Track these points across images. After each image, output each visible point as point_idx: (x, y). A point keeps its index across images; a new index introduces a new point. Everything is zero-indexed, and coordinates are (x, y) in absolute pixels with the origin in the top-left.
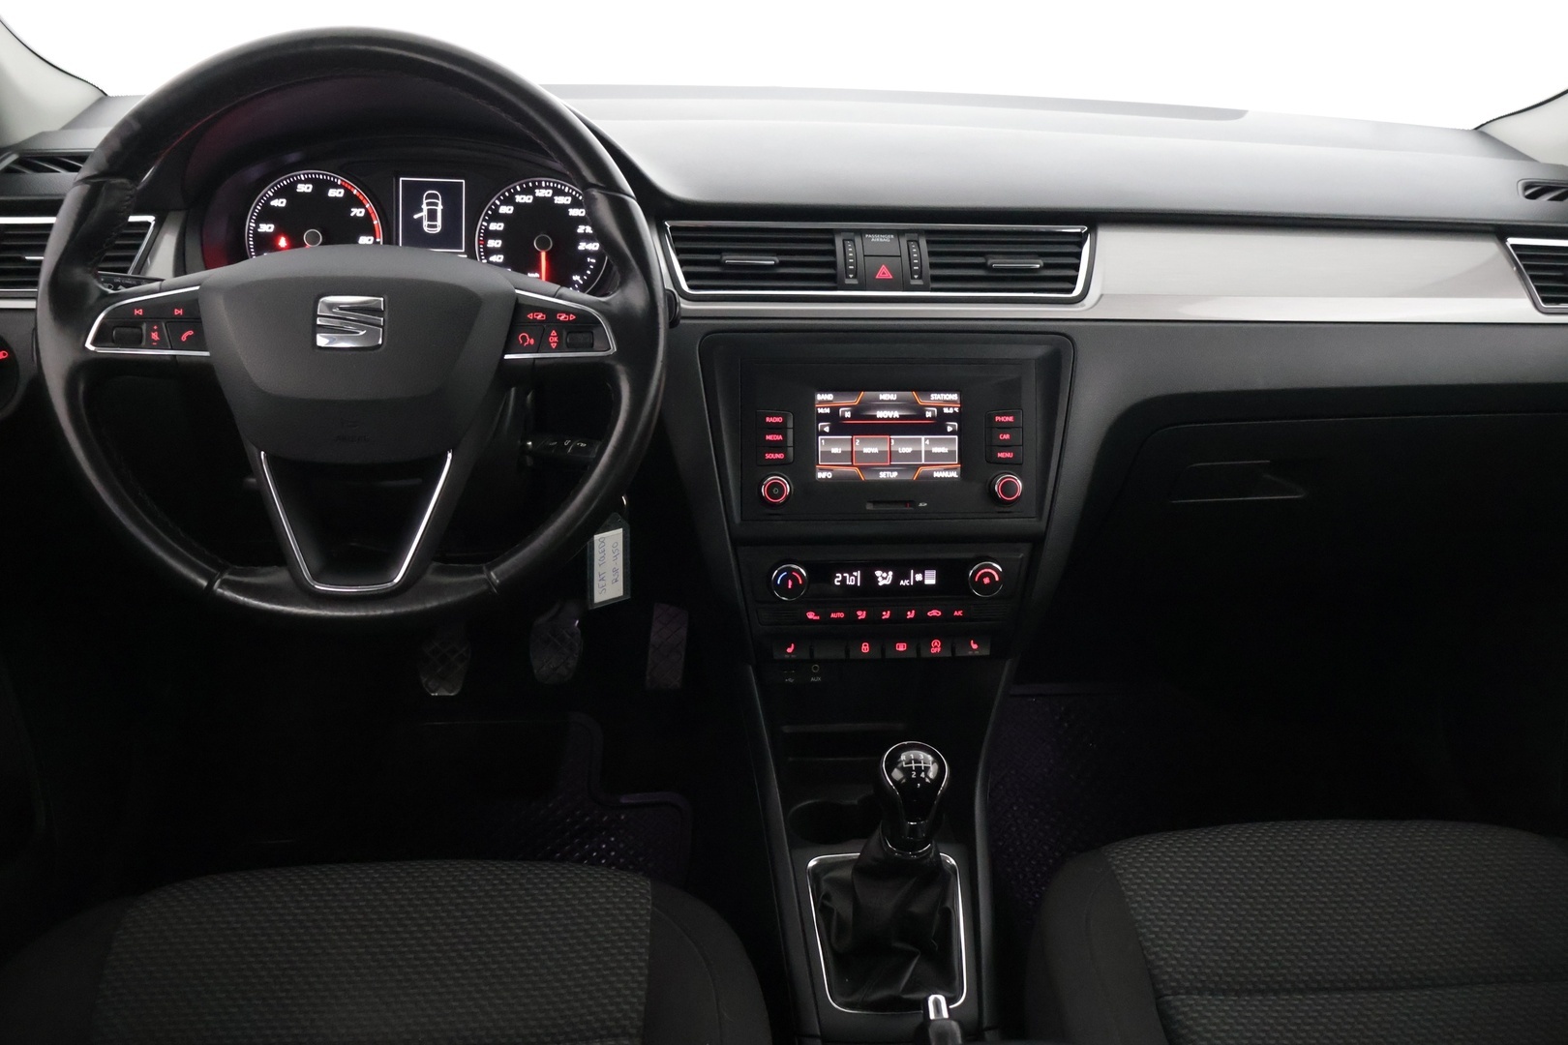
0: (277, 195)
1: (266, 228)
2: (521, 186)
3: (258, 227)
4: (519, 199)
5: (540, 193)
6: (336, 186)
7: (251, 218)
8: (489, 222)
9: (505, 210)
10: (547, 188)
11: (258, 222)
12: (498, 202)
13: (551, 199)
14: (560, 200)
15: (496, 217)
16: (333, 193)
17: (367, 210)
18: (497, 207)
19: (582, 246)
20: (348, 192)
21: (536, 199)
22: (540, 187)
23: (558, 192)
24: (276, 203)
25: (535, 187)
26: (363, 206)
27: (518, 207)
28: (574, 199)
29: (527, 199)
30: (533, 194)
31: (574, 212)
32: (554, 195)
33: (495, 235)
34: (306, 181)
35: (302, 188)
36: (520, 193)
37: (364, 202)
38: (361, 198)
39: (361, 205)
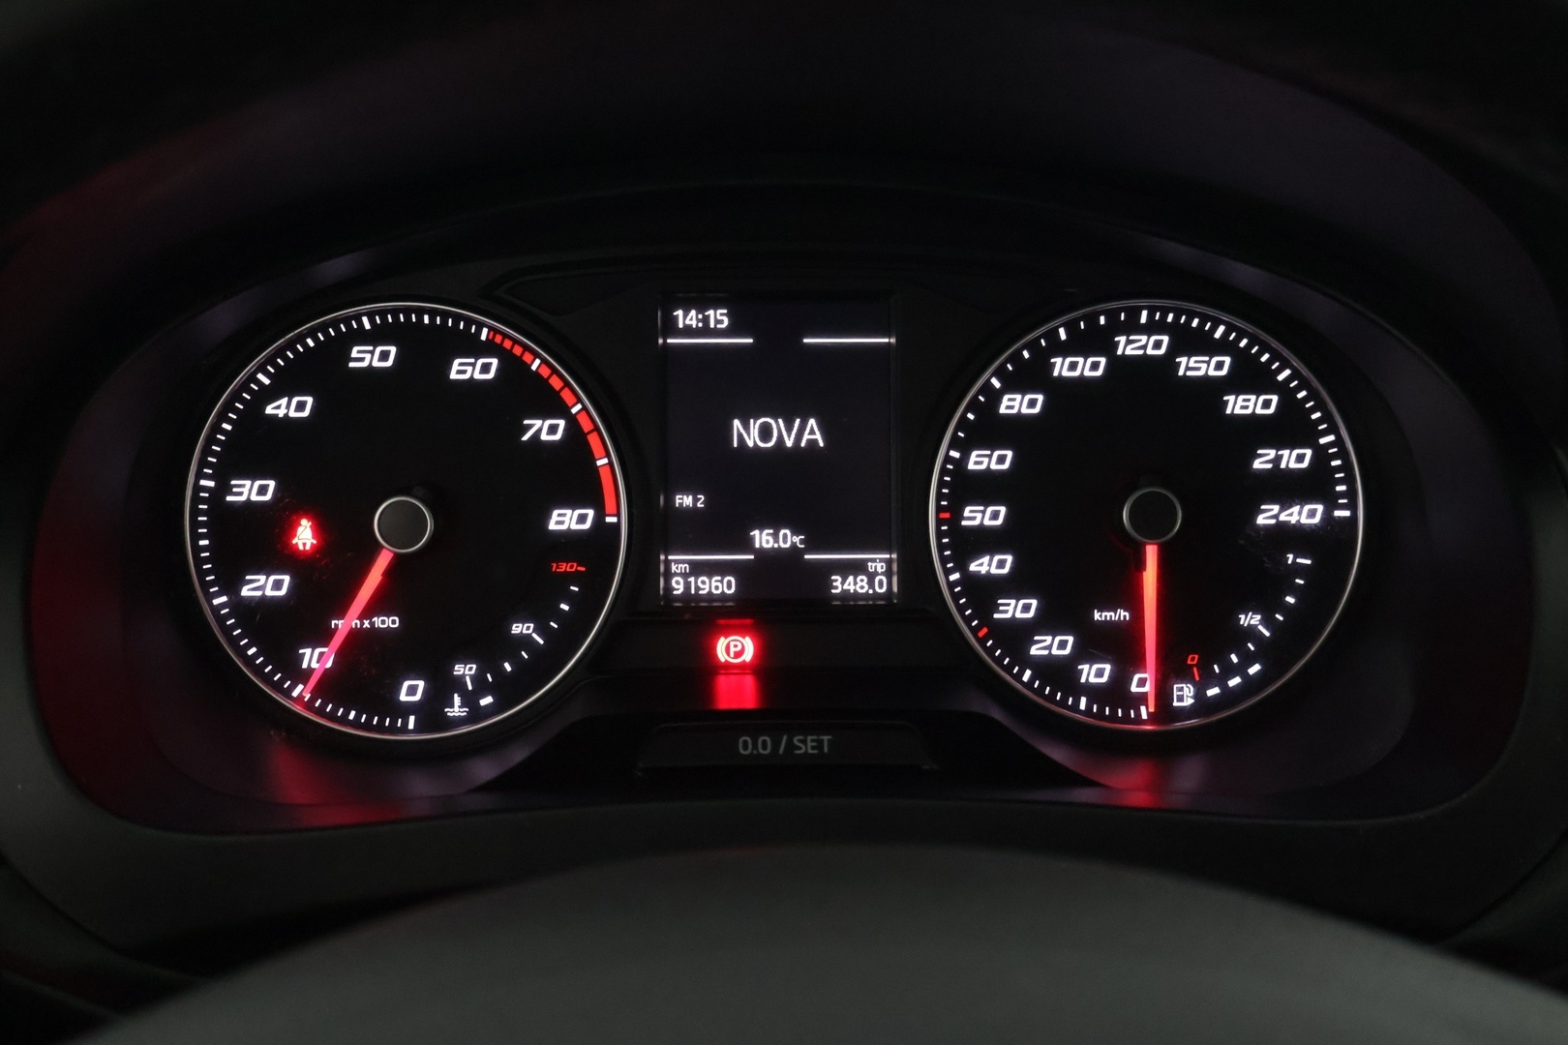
0: (284, 386)
1: (248, 491)
2: (1071, 328)
3: (224, 488)
4: (1061, 367)
5: (1129, 346)
6: (476, 349)
7: (203, 463)
8: (965, 448)
9: (1015, 404)
10: (1150, 329)
11: (226, 471)
12: (996, 383)
13: (1168, 362)
14: (1196, 366)
15: (991, 430)
16: (462, 370)
17: (572, 421)
18: (995, 397)
19: (1267, 516)
20: (512, 366)
21: (1118, 364)
22: (1132, 327)
23: (1189, 342)
24: (280, 408)
25: (1116, 328)
26: (562, 410)
27: (1060, 392)
28: (1242, 359)
29: (1088, 367)
30: (1108, 350)
31: (1239, 405)
32: (1175, 350)
33: (985, 488)
34: (373, 338)
35: (365, 357)
36: (1065, 350)
37: (566, 395)
38: (556, 383)
39: (552, 406)
